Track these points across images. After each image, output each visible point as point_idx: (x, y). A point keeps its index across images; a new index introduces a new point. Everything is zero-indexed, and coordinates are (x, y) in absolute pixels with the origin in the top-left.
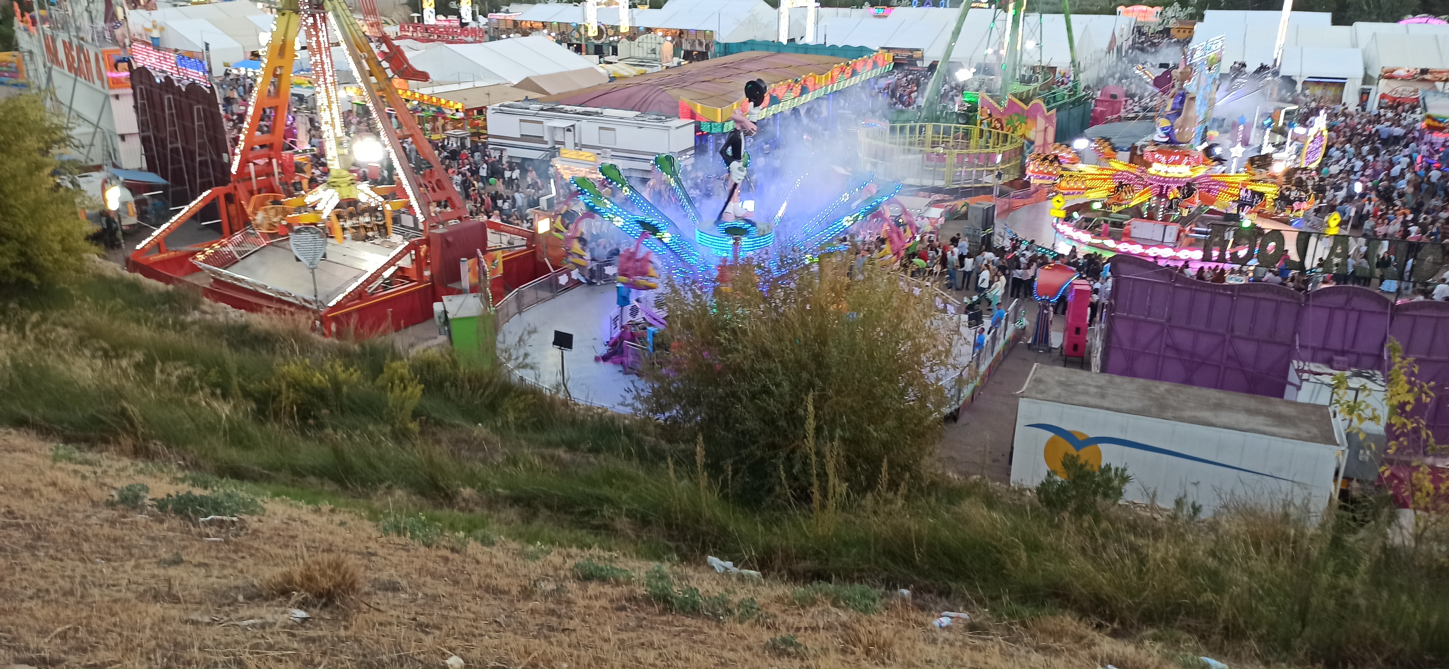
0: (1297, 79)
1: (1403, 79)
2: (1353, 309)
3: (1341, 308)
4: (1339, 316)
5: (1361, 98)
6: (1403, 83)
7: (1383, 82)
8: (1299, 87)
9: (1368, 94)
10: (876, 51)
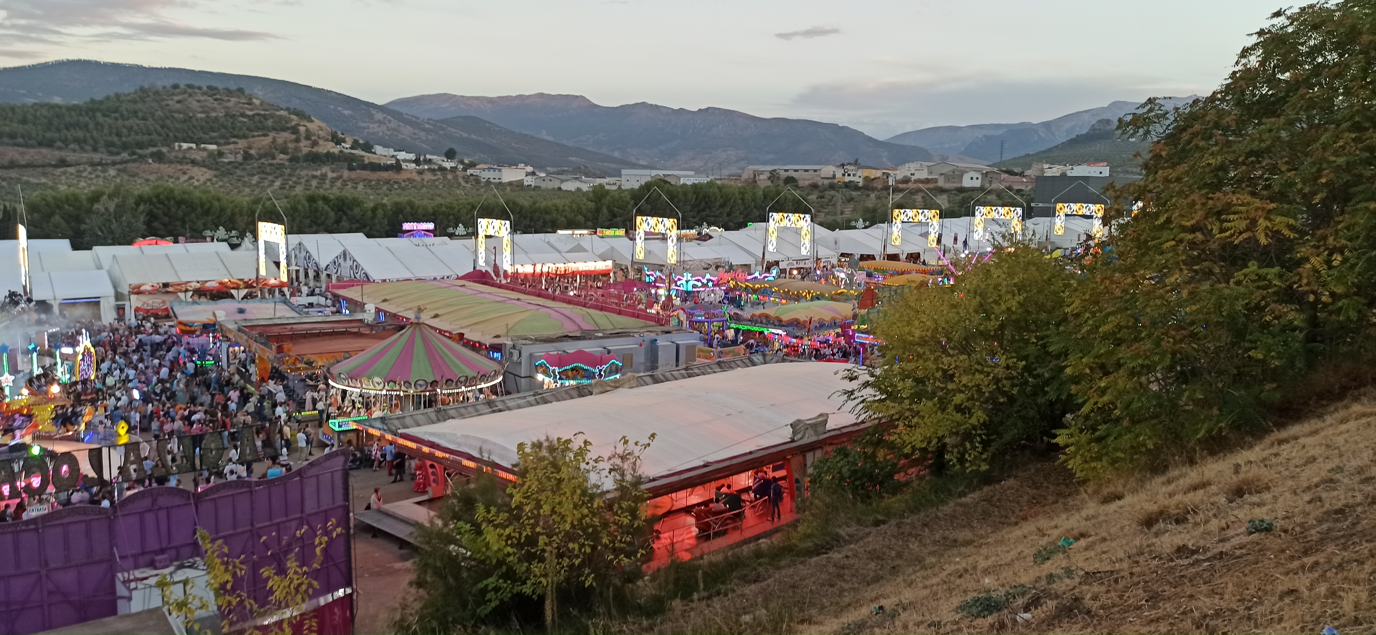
1: (150, 293)
2: (160, 508)
4: (149, 518)
5: (118, 314)
6: (151, 296)
7: (133, 297)
8: (56, 309)
9: (124, 309)
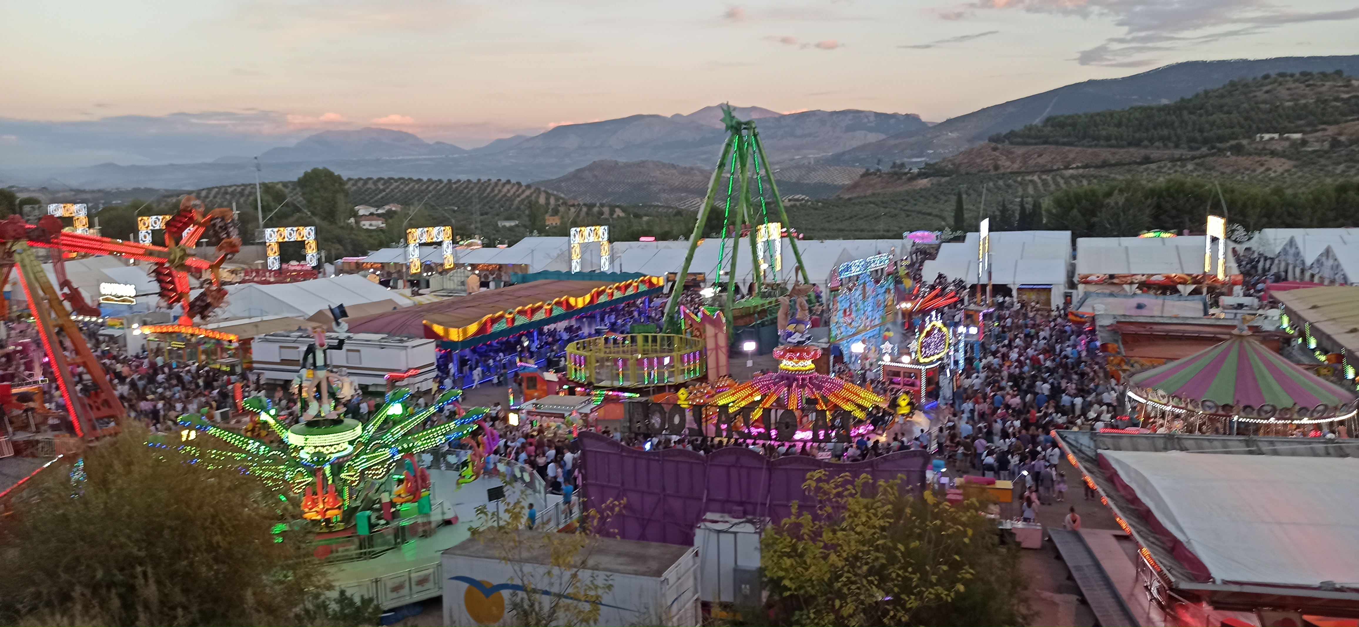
0: (1012, 287)
1: (1097, 283)
2: (742, 467)
3: (734, 466)
4: (734, 471)
5: (1066, 300)
6: (1098, 286)
7: (1081, 287)
8: (1014, 293)
9: (1071, 296)
10: (645, 276)
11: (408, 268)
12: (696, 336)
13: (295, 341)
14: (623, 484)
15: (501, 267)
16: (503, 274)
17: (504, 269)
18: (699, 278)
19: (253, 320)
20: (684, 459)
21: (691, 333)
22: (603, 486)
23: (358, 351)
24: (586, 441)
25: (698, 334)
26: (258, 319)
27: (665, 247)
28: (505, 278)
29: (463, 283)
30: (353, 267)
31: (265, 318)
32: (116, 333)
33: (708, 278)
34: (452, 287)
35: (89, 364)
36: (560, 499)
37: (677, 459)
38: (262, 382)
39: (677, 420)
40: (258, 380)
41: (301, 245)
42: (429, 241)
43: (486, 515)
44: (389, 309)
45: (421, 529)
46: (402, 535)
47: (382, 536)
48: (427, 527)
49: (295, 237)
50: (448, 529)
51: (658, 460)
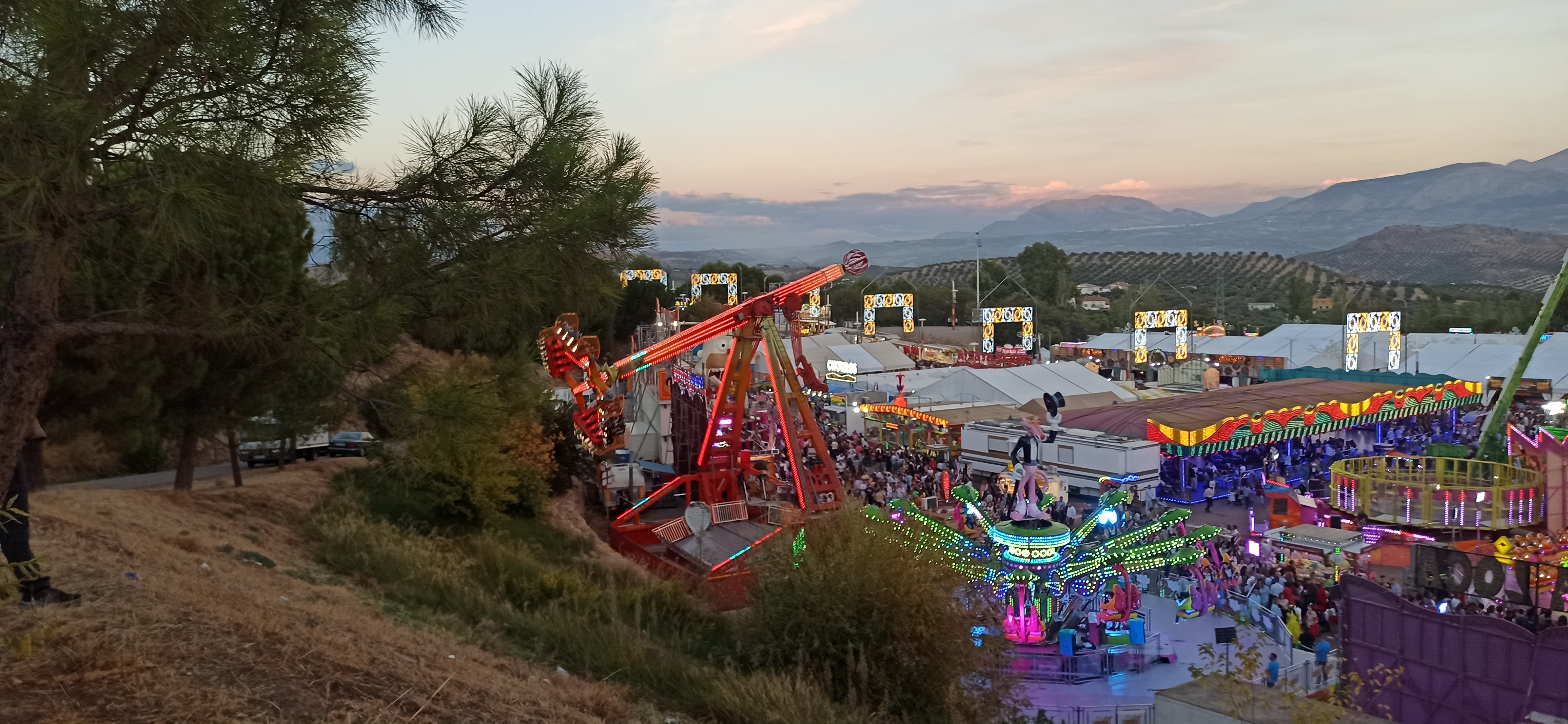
10: (1454, 380)
11: (1133, 356)
12: (1530, 467)
13: (1004, 432)
14: (1402, 651)
15: (1248, 359)
16: (1250, 368)
17: (1252, 362)
18: (1540, 387)
19: (965, 406)
20: (1497, 632)
21: (1523, 463)
22: (1373, 650)
23: (1071, 448)
24: (1351, 588)
25: (1534, 464)
26: (970, 405)
27: (1488, 342)
28: (1252, 373)
29: (1199, 378)
30: (1071, 353)
31: (976, 405)
32: (839, 410)
33: (1555, 387)
34: (1185, 382)
35: (815, 438)
36: (1311, 657)
37: (1488, 630)
38: (969, 473)
39: (1489, 578)
40: (965, 469)
41: (1018, 326)
42: (1160, 326)
43: (1213, 656)
44: (1109, 403)
45: (1132, 662)
46: (1109, 664)
47: (1087, 660)
48: (1139, 661)
49: (1012, 319)
50: (1164, 667)
51: (1457, 628)
